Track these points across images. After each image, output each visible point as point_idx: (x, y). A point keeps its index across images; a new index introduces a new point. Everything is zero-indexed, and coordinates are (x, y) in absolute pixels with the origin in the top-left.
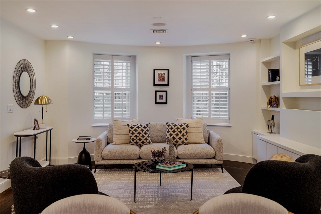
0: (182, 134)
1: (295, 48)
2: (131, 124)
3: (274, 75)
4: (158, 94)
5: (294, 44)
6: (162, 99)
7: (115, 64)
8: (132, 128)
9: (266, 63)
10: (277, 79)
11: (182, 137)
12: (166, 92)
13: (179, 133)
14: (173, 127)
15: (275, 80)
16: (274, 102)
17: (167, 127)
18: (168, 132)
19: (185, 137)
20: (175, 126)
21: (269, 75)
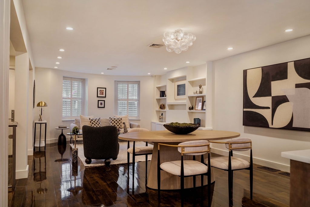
0: (119, 123)
1: (173, 82)
2: (91, 119)
3: (163, 94)
4: (100, 102)
5: (173, 80)
6: (102, 105)
7: (73, 83)
8: (92, 120)
9: (159, 88)
10: (165, 96)
11: (119, 125)
12: (104, 101)
13: (117, 123)
14: (114, 120)
15: (164, 97)
16: (162, 107)
17: (111, 120)
18: (111, 122)
19: (120, 125)
20: (115, 119)
21: (160, 94)
